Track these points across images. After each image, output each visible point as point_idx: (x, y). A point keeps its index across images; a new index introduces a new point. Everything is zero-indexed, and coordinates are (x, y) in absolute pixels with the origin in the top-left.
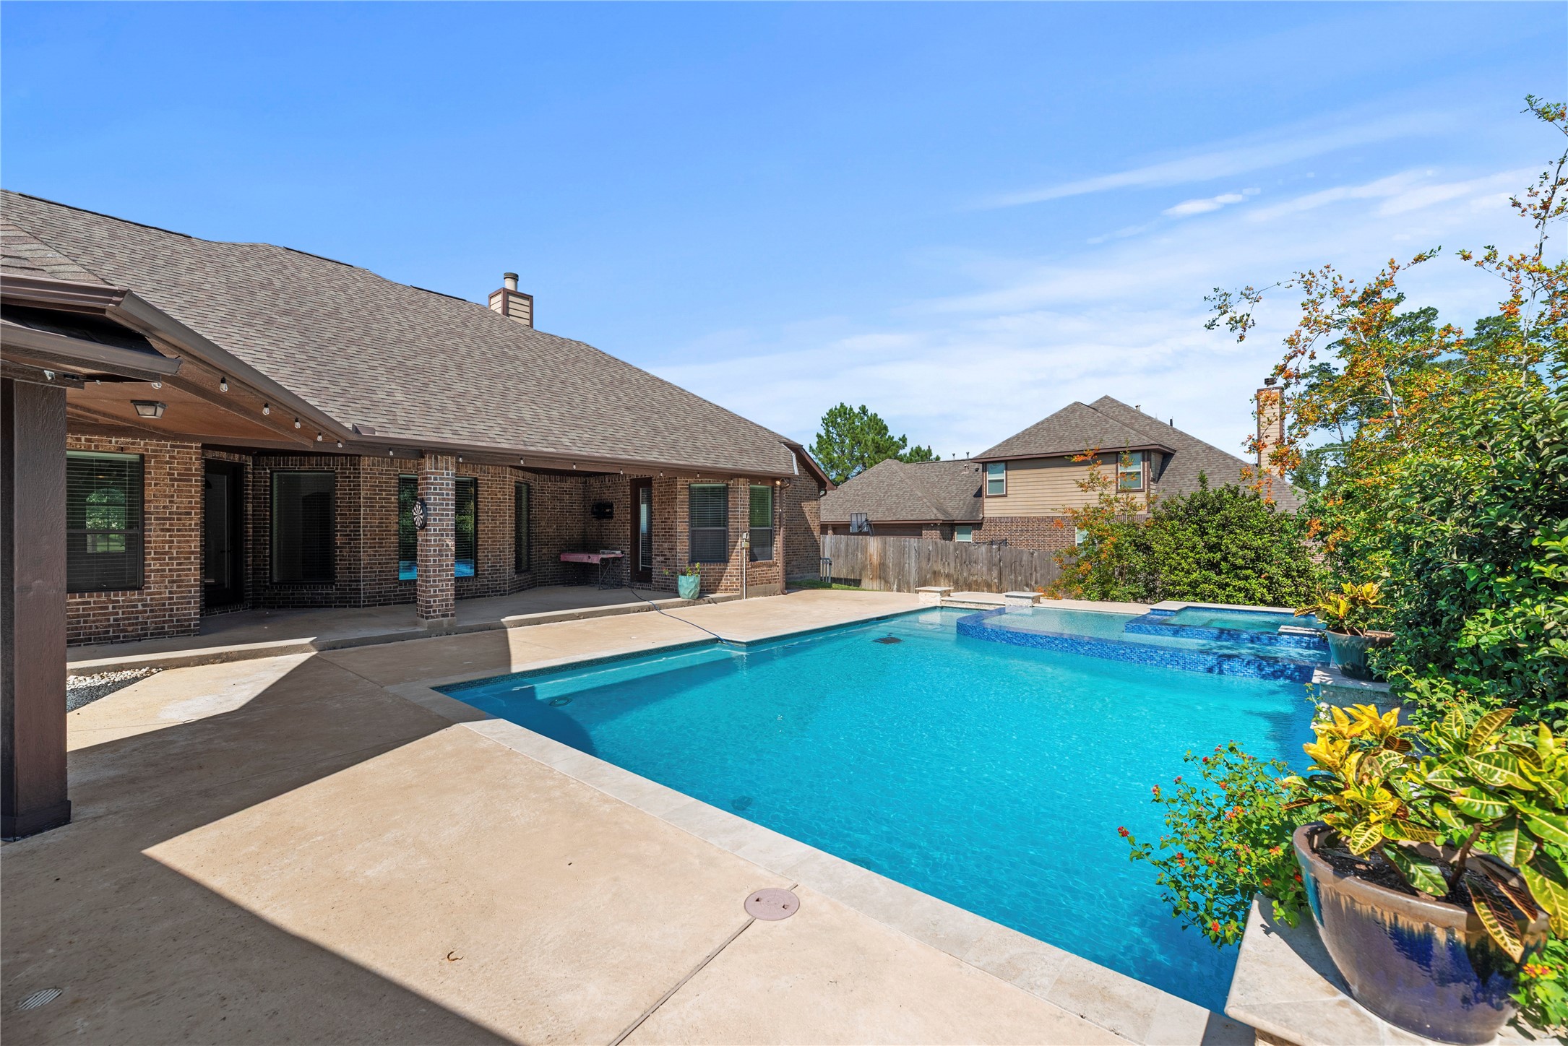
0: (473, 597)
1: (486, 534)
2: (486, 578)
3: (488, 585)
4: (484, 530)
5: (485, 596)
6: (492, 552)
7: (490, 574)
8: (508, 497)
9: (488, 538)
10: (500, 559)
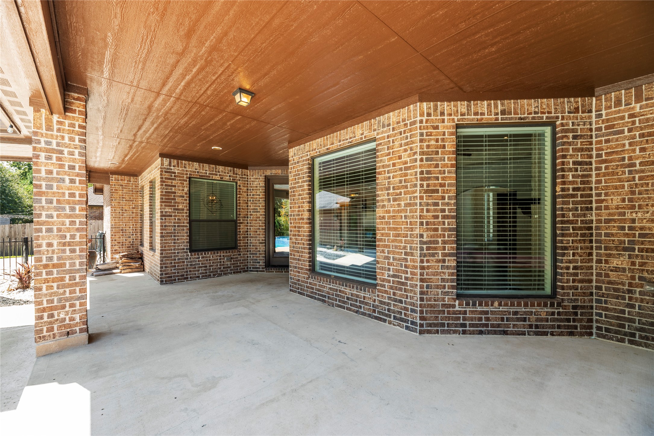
0: (370, 316)
1: (387, 223)
2: (386, 292)
3: (389, 304)
4: (383, 218)
5: (385, 321)
6: (394, 253)
7: (391, 288)
8: (418, 157)
9: (390, 229)
10: (406, 266)
